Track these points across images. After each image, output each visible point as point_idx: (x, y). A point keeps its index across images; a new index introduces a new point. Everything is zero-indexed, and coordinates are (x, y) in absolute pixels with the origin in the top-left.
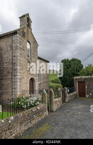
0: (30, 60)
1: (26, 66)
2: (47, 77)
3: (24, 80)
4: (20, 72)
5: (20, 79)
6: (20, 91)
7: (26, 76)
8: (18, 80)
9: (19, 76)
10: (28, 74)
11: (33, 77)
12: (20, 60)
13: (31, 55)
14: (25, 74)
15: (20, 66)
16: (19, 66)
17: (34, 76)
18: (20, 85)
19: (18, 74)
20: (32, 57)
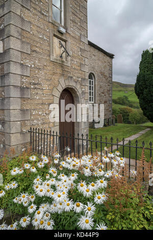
0: (63, 30)
1: (49, 45)
2: (109, 91)
3: (40, 92)
4: (22, 64)
5: (22, 89)
6: (22, 133)
7: (47, 80)
8: (14, 93)
9: (19, 78)
10: (54, 74)
11: (72, 84)
12: (23, 20)
13: (67, 14)
14: (43, 73)
15: (23, 42)
16: (19, 42)
17: (76, 82)
18: (23, 111)
19: (14, 69)
20: (69, 22)
